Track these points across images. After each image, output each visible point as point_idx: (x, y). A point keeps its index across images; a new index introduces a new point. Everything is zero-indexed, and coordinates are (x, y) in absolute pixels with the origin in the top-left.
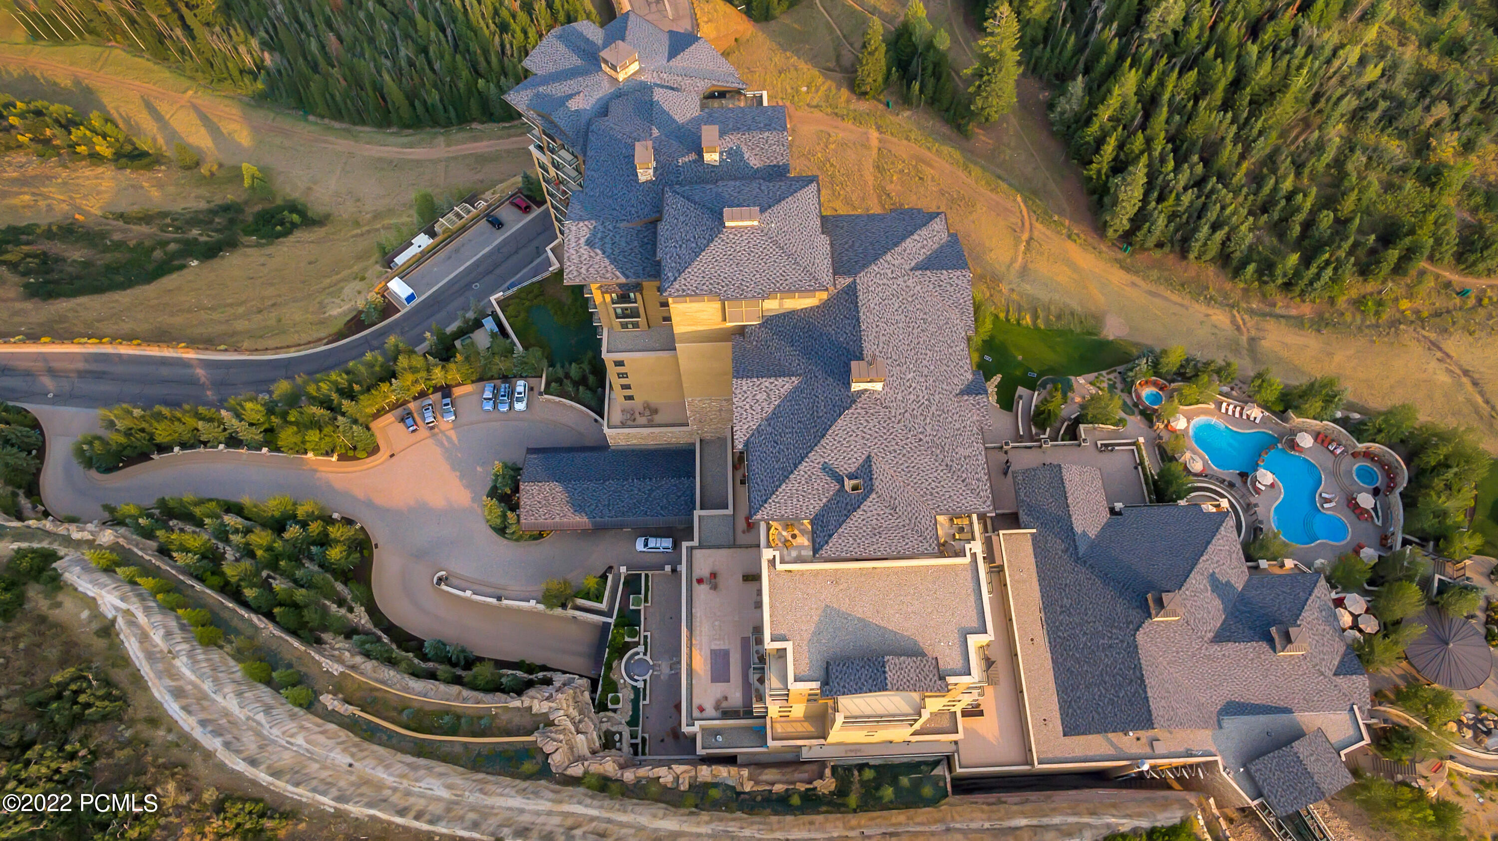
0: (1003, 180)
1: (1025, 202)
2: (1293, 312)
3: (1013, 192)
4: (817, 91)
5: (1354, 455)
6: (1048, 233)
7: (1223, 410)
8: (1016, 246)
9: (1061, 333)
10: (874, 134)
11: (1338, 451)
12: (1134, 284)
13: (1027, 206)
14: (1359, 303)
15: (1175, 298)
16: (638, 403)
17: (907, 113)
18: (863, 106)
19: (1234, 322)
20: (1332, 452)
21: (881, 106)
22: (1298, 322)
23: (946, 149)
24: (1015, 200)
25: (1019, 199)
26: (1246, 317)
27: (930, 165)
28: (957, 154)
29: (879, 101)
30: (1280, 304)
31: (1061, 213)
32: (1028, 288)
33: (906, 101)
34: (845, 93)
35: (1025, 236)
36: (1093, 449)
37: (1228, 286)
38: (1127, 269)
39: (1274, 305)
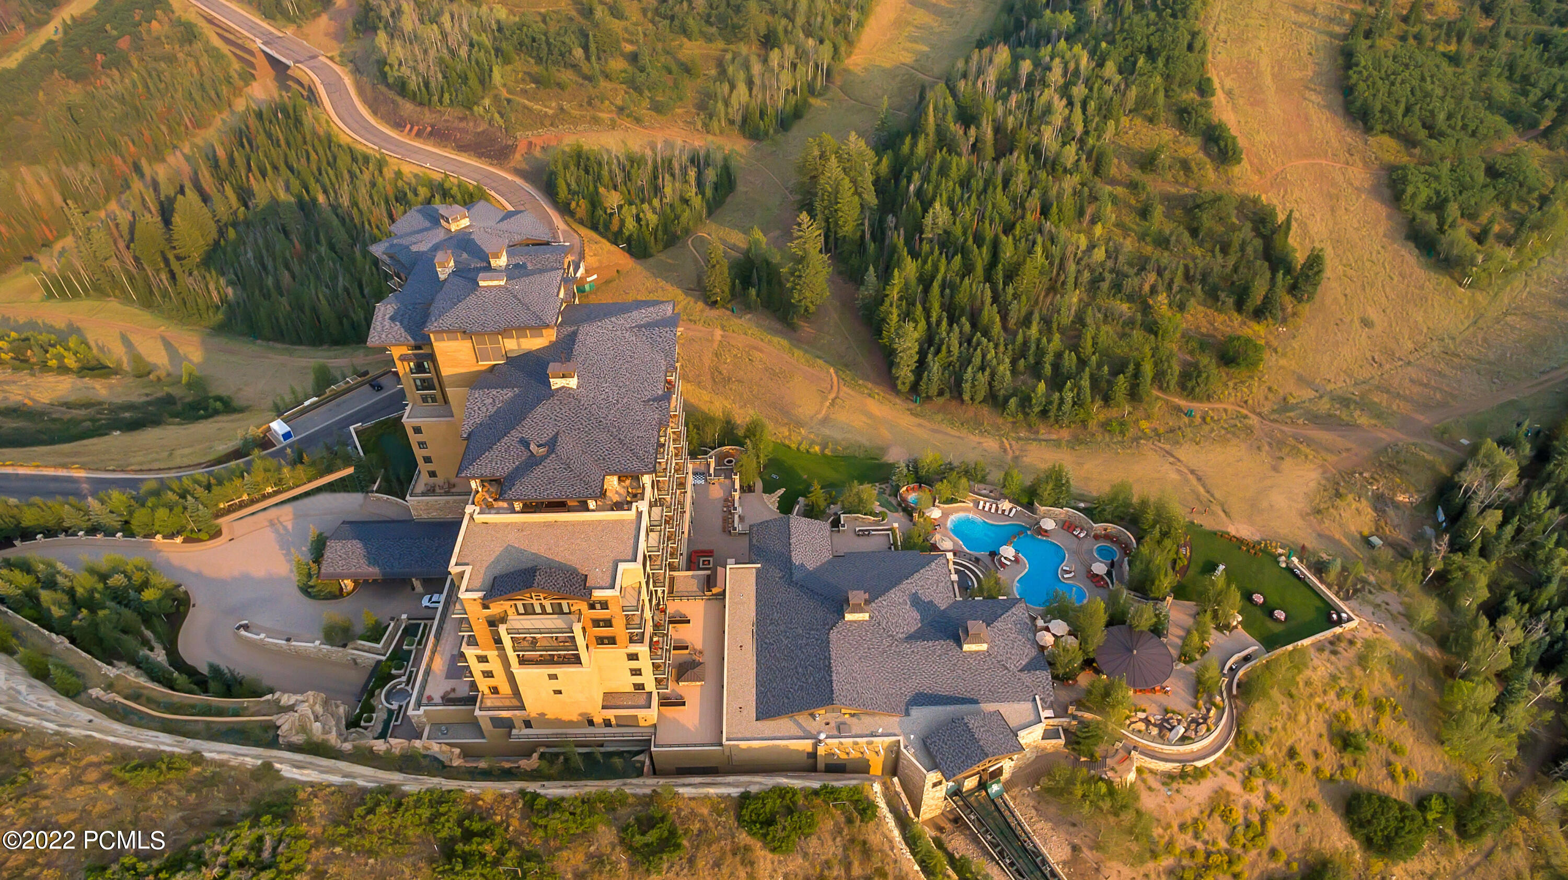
0: (820, 358)
1: (836, 373)
2: (1055, 437)
3: (827, 366)
5: (1096, 537)
6: (852, 393)
7: (981, 507)
8: (822, 403)
9: (845, 458)
10: (718, 333)
11: (1082, 535)
12: (920, 425)
13: (838, 376)
14: (1105, 426)
15: (953, 432)
16: (439, 480)
17: (749, 316)
18: (714, 313)
19: (1002, 446)
20: (1077, 536)
21: (728, 313)
22: (1057, 444)
23: (775, 339)
24: (828, 372)
25: (832, 370)
26: (1014, 443)
27: (761, 351)
28: (785, 343)
29: (727, 309)
30: (1042, 431)
31: (867, 378)
32: (827, 432)
33: (748, 307)
34: (700, 305)
35: (833, 395)
36: (852, 534)
37: (1000, 421)
38: (916, 415)
39: (1038, 432)
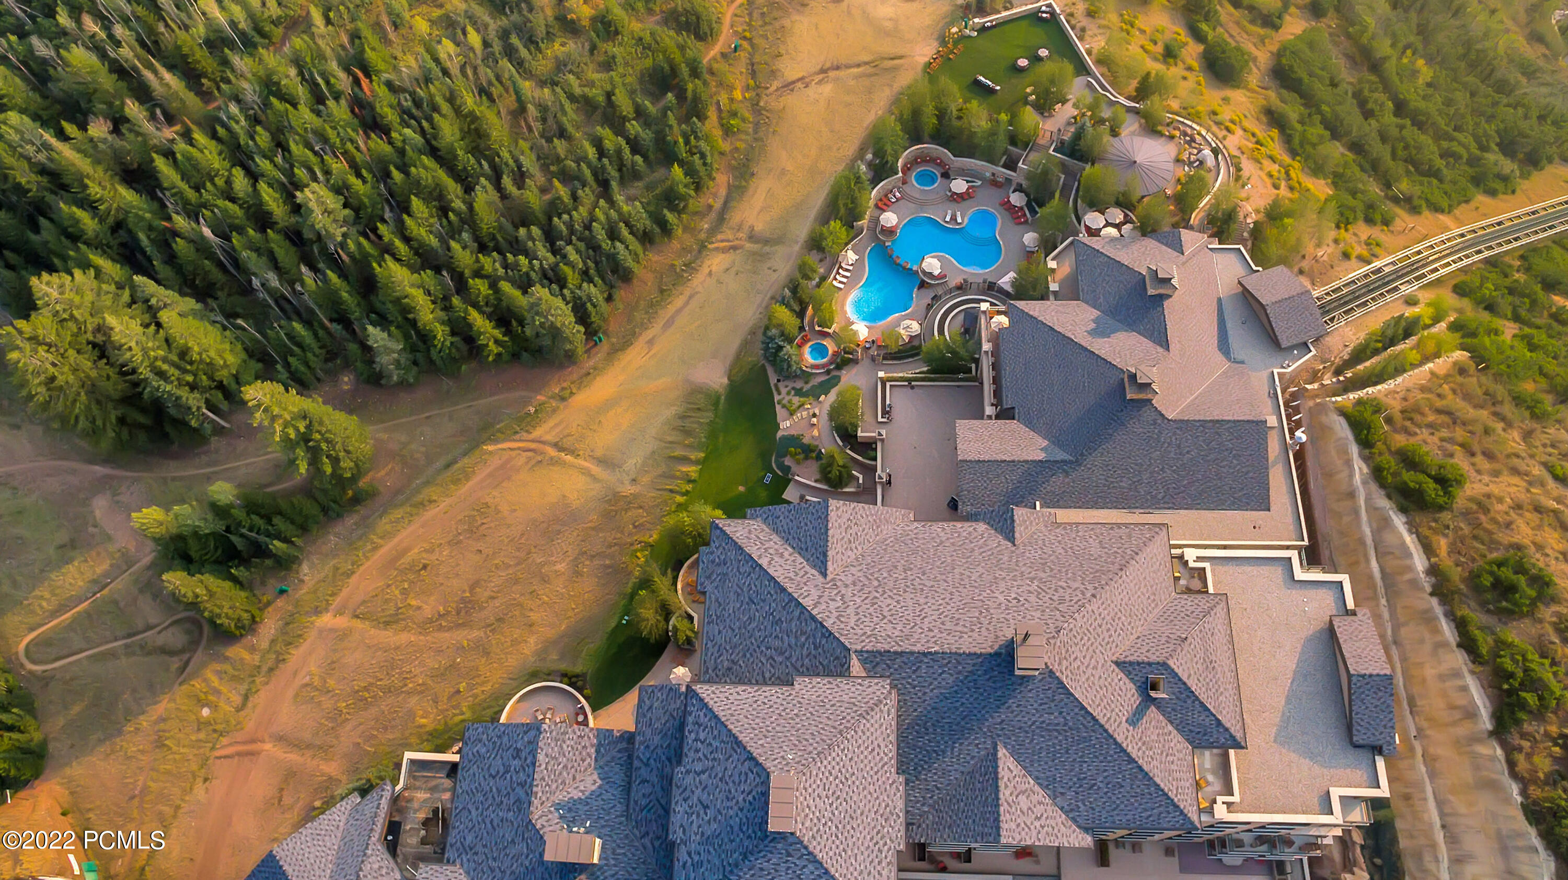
0: (455, 461)
1: (496, 441)
2: (723, 192)
3: (477, 452)
4: (217, 692)
5: (904, 182)
6: (551, 423)
7: (842, 286)
8: (563, 464)
9: (712, 435)
10: (326, 620)
11: (898, 194)
12: (651, 342)
13: (504, 441)
14: (728, 132)
15: (679, 302)
17: (305, 568)
18: (269, 627)
19: (724, 251)
20: (898, 200)
21: (280, 603)
22: (737, 191)
23: (384, 524)
24: (491, 453)
25: (490, 448)
26: (719, 237)
27: (406, 550)
28: (398, 513)
29: (269, 604)
30: (711, 201)
31: (527, 402)
32: (633, 462)
33: (285, 564)
34: (236, 651)
35: (552, 452)
37: (675, 244)
38: (625, 344)
39: (710, 207)
